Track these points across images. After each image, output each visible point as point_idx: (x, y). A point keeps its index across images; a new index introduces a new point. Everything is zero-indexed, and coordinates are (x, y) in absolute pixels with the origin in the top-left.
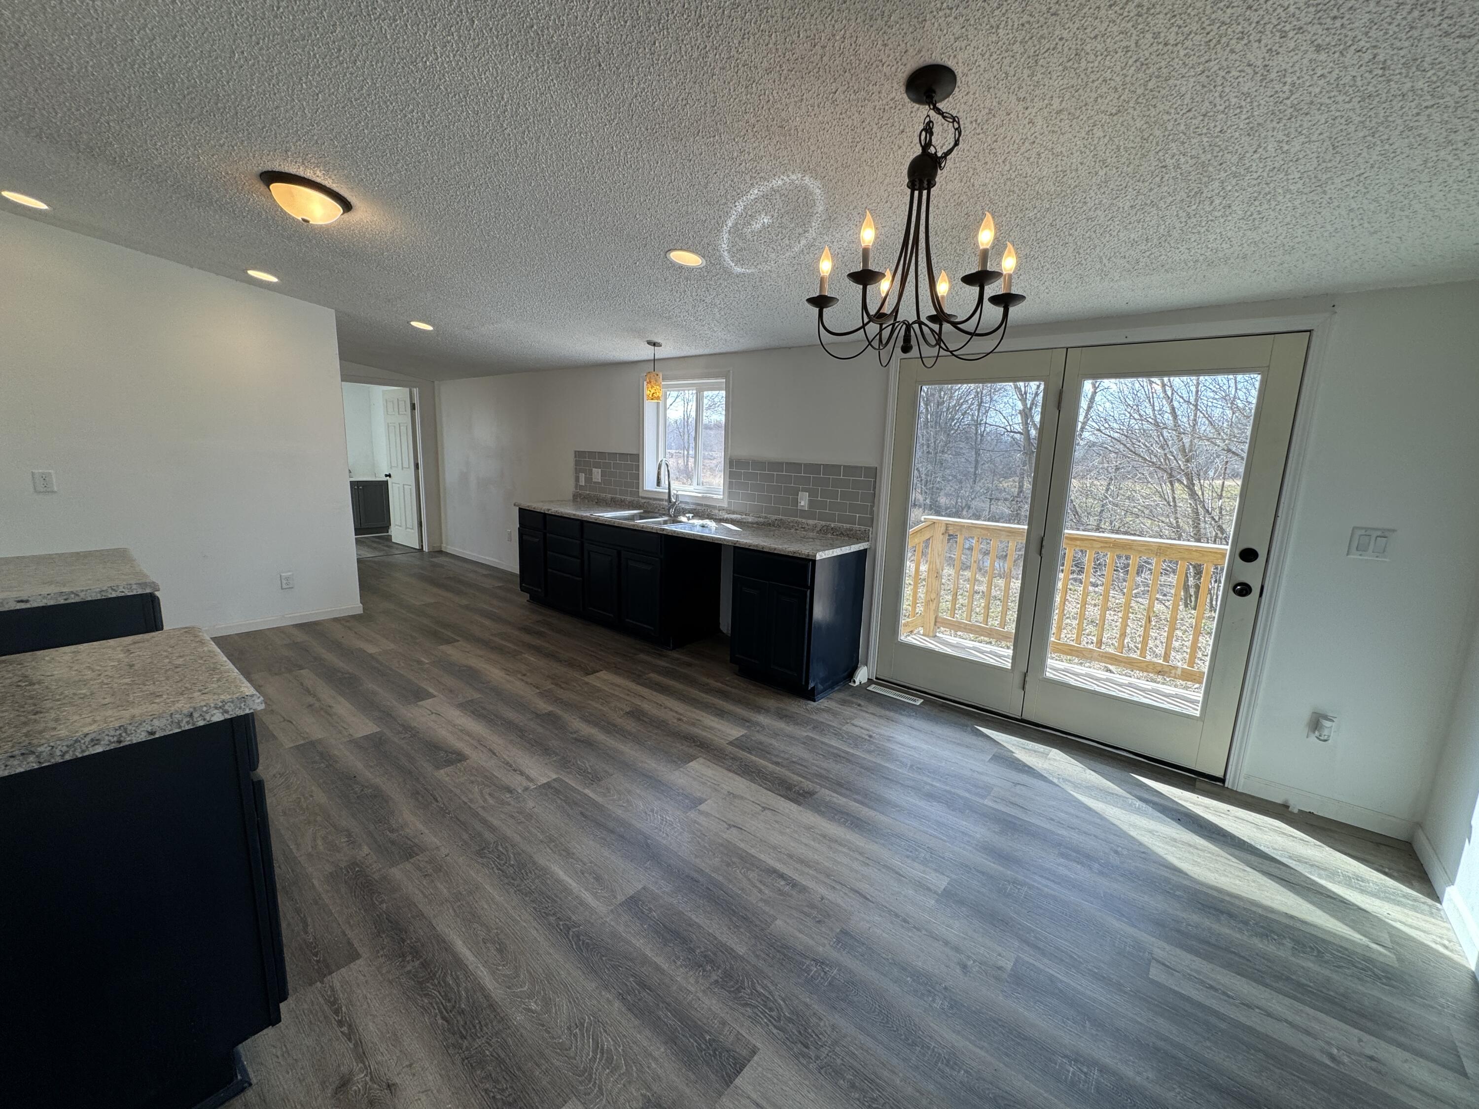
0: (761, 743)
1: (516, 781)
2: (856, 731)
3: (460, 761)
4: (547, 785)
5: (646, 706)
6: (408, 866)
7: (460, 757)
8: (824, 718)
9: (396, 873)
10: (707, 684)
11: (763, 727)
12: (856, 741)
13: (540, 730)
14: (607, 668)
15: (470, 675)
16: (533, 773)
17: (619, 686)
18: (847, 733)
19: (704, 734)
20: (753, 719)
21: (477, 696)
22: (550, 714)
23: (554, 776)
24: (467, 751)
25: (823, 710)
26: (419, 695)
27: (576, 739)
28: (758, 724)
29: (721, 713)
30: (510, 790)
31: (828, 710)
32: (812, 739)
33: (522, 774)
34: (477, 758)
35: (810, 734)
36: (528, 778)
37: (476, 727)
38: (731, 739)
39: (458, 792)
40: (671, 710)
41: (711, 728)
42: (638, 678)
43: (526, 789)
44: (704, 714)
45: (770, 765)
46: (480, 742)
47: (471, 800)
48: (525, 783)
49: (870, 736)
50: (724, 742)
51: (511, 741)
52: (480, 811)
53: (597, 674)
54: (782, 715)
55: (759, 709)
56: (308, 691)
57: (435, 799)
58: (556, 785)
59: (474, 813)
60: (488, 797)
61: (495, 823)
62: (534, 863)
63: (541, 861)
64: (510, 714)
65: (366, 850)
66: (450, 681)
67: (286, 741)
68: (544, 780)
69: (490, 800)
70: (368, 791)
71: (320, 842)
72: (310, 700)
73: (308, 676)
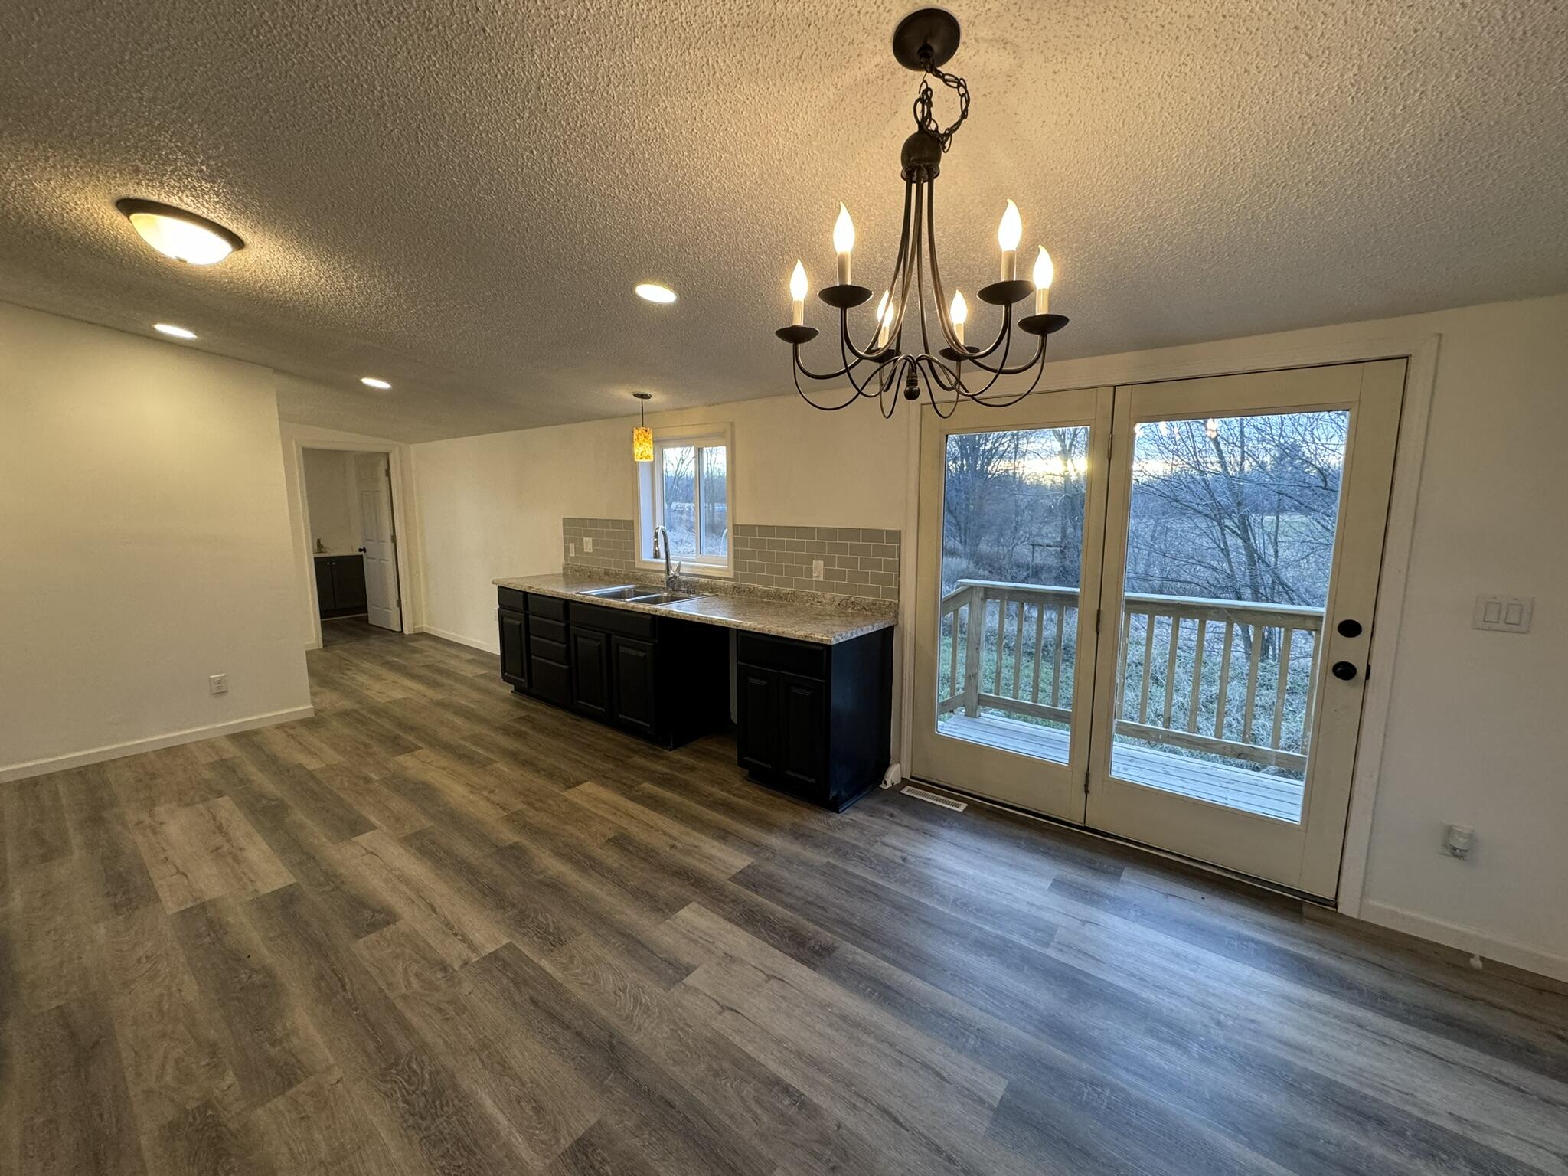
0: (770, 876)
1: (454, 952)
2: (887, 852)
3: (388, 923)
4: (495, 956)
5: (634, 829)
6: (282, 1103)
7: (390, 917)
8: (850, 836)
9: (263, 1117)
10: (711, 795)
11: (774, 853)
12: (887, 867)
13: (498, 870)
14: (592, 778)
15: (423, 794)
16: (478, 938)
17: (605, 803)
18: (876, 856)
19: (702, 866)
20: (765, 842)
21: (428, 824)
22: (514, 847)
23: (506, 941)
24: (399, 905)
25: (848, 824)
26: (355, 826)
27: (541, 882)
28: (768, 848)
29: (723, 835)
30: (444, 967)
31: (854, 825)
32: (833, 866)
33: (464, 939)
34: (411, 918)
35: (831, 860)
36: (472, 947)
37: (416, 869)
38: (734, 871)
39: (374, 972)
40: (665, 833)
41: (711, 858)
42: (628, 791)
43: (465, 964)
44: (704, 837)
45: (780, 908)
46: (419, 893)
47: (389, 985)
48: (466, 953)
49: (904, 860)
50: (724, 877)
51: (460, 890)
52: (400, 1004)
53: (579, 787)
54: (798, 834)
55: (769, 826)
56: (220, 828)
57: (343, 987)
58: (505, 955)
59: (391, 1007)
60: (413, 979)
61: (415, 1020)
62: (455, 1087)
63: (465, 1083)
64: (464, 849)
65: (230, 1078)
66: (397, 804)
67: (171, 904)
68: (491, 948)
69: (416, 984)
70: (257, 979)
71: (170, 1069)
72: (219, 840)
73: (226, 807)
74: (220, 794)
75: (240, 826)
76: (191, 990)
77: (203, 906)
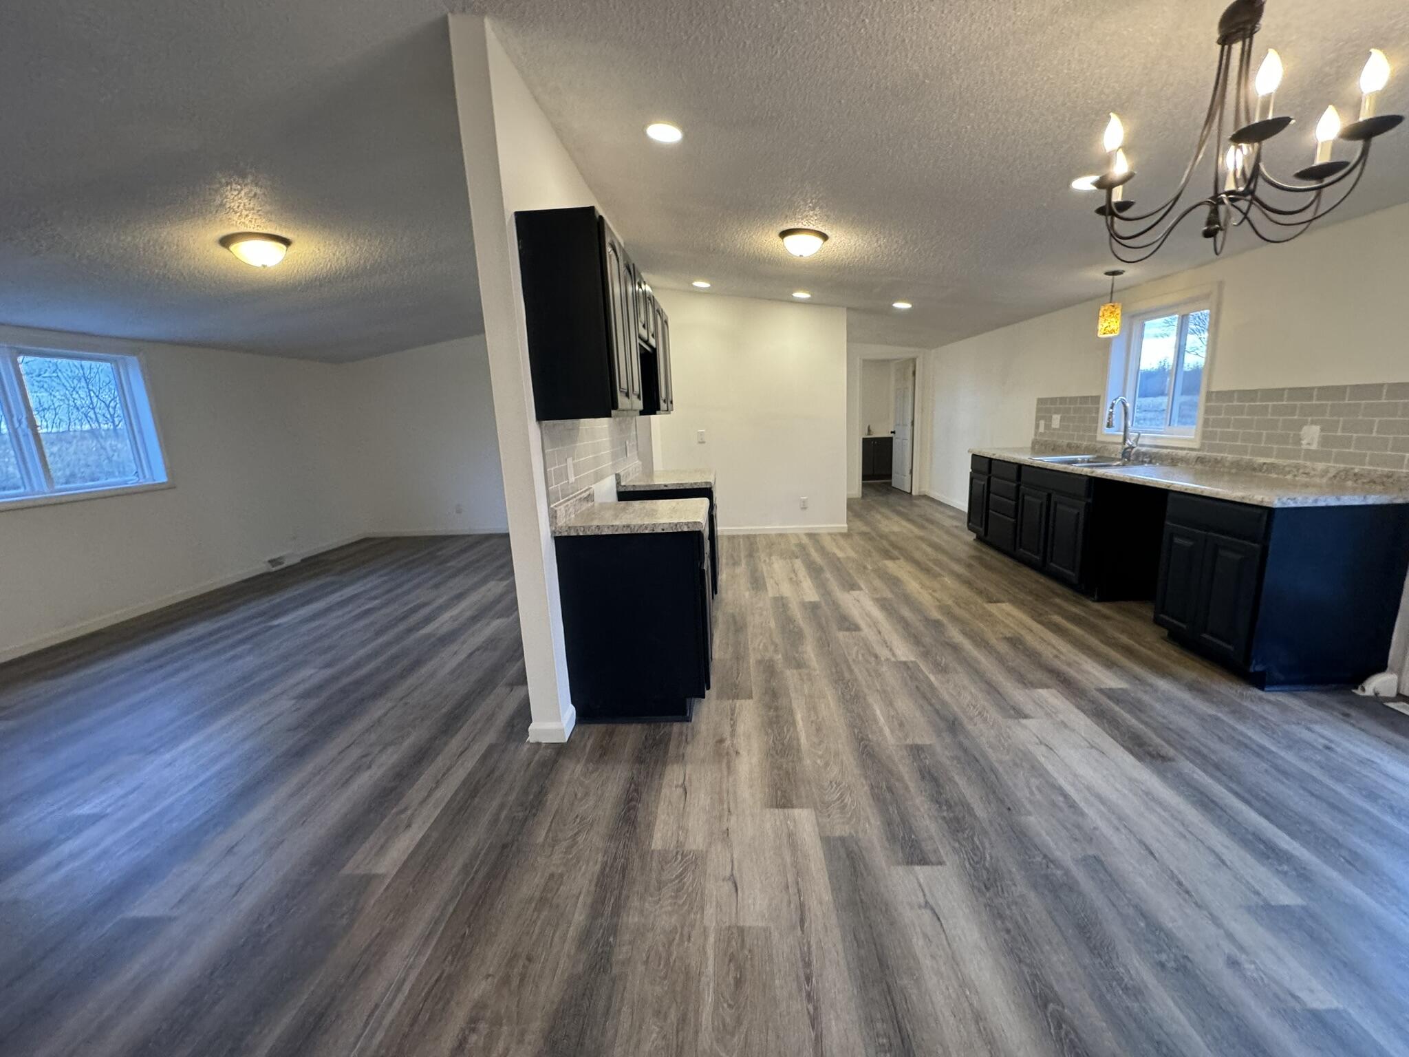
0: (1139, 701)
1: (883, 653)
2: (1307, 735)
3: (855, 631)
4: (905, 663)
5: (1029, 638)
6: (795, 671)
7: (857, 628)
8: (1263, 709)
9: (788, 672)
12: (1294, 743)
13: (922, 628)
14: (1010, 601)
15: (894, 582)
16: (899, 652)
17: (1014, 618)
18: (1287, 732)
19: (1074, 674)
20: (1148, 680)
21: (890, 595)
23: (913, 659)
24: (862, 624)
25: (1269, 702)
26: (853, 586)
27: (948, 644)
29: (1110, 665)
30: (876, 657)
31: (1277, 704)
33: (891, 650)
34: (867, 632)
36: (894, 655)
37: (877, 613)
39: (844, 646)
41: (1089, 673)
43: (887, 660)
44: (1089, 660)
46: (874, 624)
47: (848, 653)
48: (889, 655)
50: (1091, 686)
52: (851, 663)
55: (1166, 674)
56: (794, 571)
57: (829, 646)
58: (910, 665)
59: (847, 661)
60: (860, 656)
61: (856, 670)
62: (865, 699)
63: (870, 700)
64: (906, 612)
65: (780, 656)
66: (878, 583)
67: (771, 593)
68: (904, 659)
69: (860, 657)
70: (796, 630)
71: (762, 644)
72: (793, 576)
73: (798, 564)
74: (797, 558)
75: (802, 572)
76: (773, 624)
77: (782, 598)
